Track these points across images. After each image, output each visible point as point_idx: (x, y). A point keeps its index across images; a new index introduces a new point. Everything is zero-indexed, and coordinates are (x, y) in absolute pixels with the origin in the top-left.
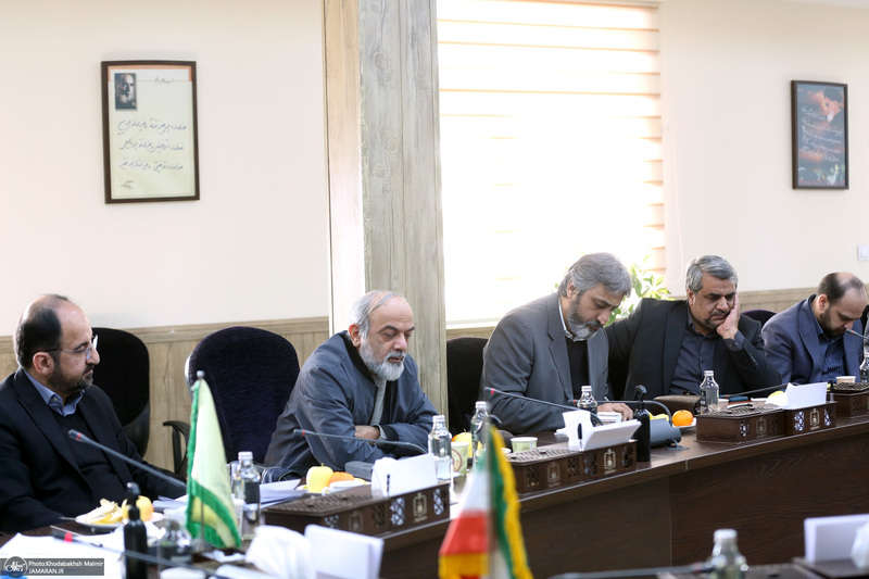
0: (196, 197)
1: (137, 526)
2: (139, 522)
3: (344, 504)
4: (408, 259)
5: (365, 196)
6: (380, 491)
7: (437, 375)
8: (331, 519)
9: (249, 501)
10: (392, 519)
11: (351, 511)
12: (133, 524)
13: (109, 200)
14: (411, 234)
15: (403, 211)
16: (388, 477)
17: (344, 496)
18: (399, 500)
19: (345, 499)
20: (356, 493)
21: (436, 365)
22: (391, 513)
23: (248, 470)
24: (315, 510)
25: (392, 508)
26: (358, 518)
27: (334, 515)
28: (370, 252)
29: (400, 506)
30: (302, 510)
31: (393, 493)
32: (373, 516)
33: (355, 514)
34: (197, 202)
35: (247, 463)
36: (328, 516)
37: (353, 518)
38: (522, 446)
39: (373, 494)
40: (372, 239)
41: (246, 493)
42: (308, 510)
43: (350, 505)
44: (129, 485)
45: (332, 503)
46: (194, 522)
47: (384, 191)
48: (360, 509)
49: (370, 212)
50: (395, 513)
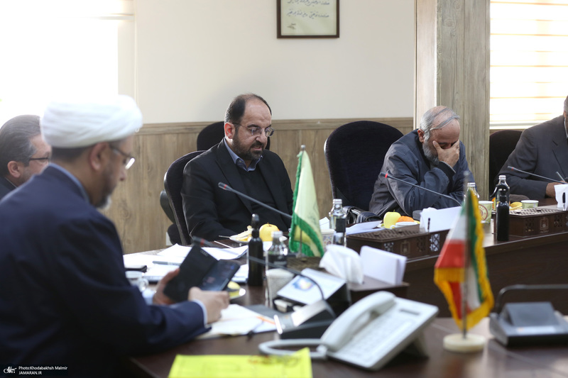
0: (337, 36)
1: (257, 242)
2: (258, 239)
3: (399, 236)
4: (466, 81)
5: (438, 38)
6: (424, 228)
7: (482, 157)
8: (389, 244)
9: (338, 231)
10: (431, 247)
11: (403, 240)
12: (255, 240)
13: (280, 36)
14: (468, 64)
15: (464, 49)
16: (429, 219)
17: (400, 230)
18: (436, 235)
19: (400, 233)
20: (408, 229)
21: (482, 151)
22: (430, 243)
23: (339, 211)
24: (378, 238)
25: (431, 240)
26: (407, 245)
27: (391, 242)
28: (440, 75)
29: (436, 239)
30: (370, 237)
31: (432, 230)
32: (418, 244)
33: (405, 242)
34: (338, 39)
35: (338, 206)
36: (387, 243)
37: (403, 245)
38: (528, 205)
39: (421, 230)
40: (442, 67)
41: (337, 226)
42: (374, 238)
43: (402, 236)
44: (254, 215)
45: (390, 235)
46: (296, 241)
47: (451, 35)
48: (408, 239)
49: (441, 49)
50: (433, 243)
